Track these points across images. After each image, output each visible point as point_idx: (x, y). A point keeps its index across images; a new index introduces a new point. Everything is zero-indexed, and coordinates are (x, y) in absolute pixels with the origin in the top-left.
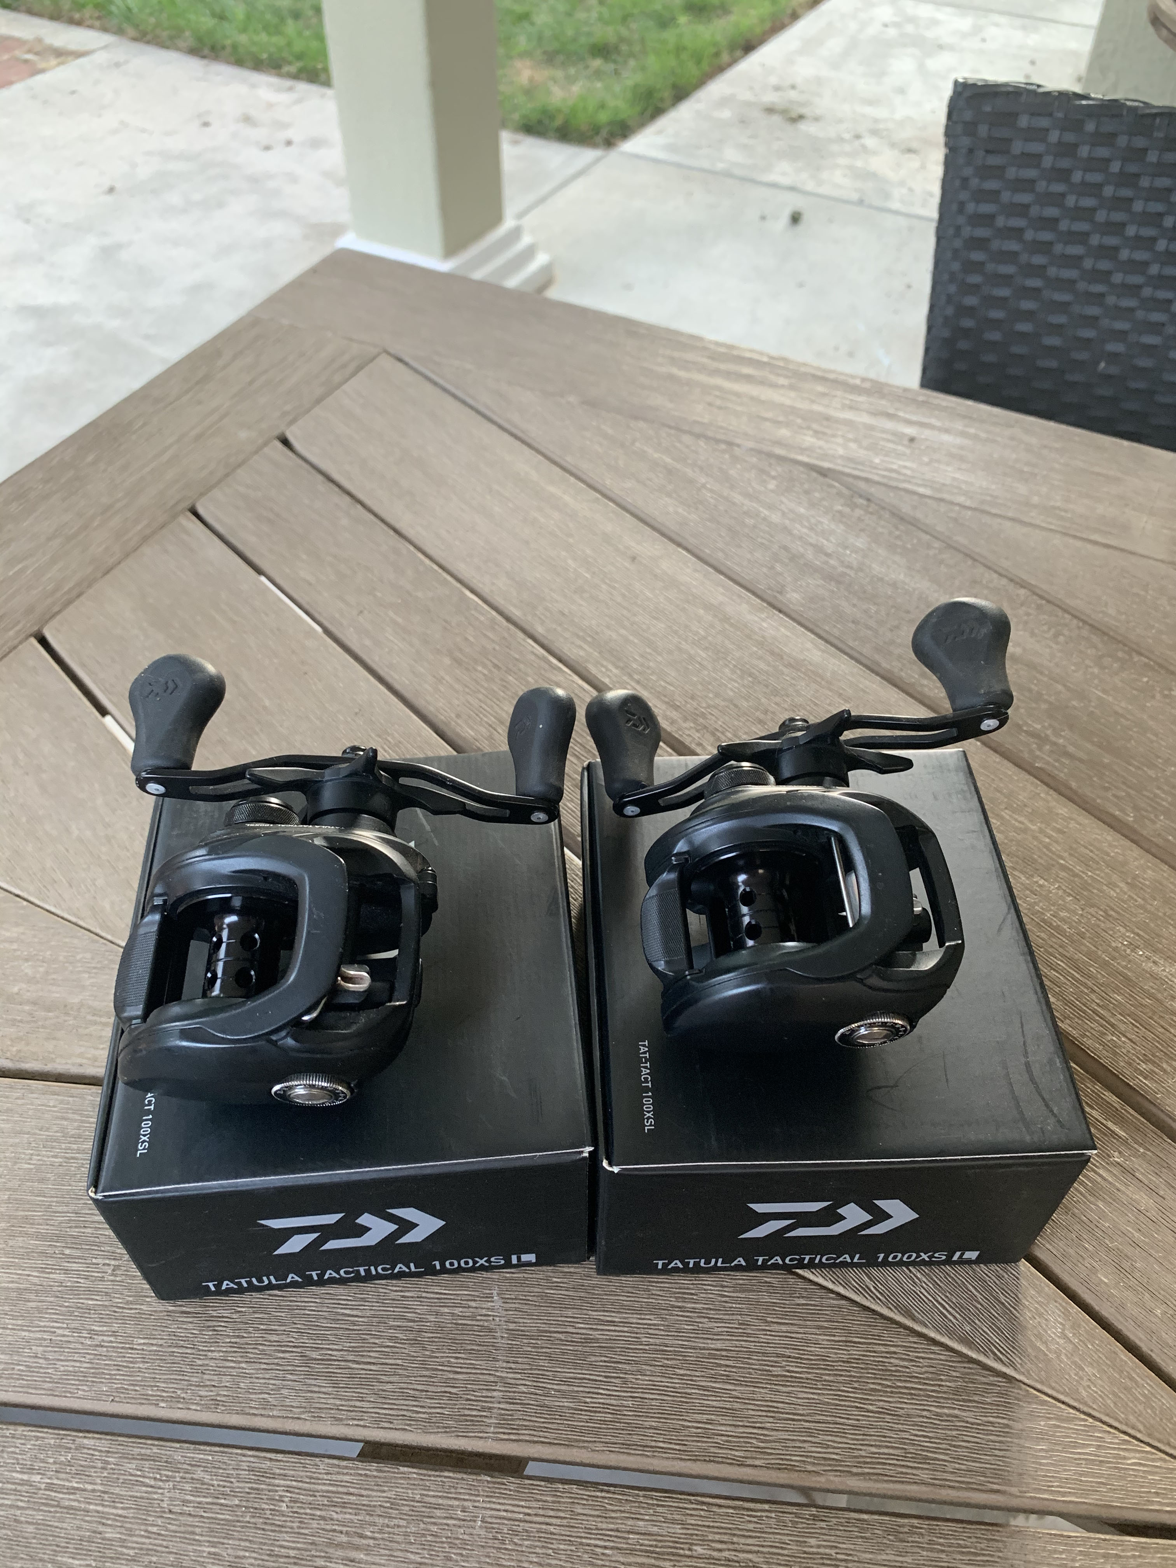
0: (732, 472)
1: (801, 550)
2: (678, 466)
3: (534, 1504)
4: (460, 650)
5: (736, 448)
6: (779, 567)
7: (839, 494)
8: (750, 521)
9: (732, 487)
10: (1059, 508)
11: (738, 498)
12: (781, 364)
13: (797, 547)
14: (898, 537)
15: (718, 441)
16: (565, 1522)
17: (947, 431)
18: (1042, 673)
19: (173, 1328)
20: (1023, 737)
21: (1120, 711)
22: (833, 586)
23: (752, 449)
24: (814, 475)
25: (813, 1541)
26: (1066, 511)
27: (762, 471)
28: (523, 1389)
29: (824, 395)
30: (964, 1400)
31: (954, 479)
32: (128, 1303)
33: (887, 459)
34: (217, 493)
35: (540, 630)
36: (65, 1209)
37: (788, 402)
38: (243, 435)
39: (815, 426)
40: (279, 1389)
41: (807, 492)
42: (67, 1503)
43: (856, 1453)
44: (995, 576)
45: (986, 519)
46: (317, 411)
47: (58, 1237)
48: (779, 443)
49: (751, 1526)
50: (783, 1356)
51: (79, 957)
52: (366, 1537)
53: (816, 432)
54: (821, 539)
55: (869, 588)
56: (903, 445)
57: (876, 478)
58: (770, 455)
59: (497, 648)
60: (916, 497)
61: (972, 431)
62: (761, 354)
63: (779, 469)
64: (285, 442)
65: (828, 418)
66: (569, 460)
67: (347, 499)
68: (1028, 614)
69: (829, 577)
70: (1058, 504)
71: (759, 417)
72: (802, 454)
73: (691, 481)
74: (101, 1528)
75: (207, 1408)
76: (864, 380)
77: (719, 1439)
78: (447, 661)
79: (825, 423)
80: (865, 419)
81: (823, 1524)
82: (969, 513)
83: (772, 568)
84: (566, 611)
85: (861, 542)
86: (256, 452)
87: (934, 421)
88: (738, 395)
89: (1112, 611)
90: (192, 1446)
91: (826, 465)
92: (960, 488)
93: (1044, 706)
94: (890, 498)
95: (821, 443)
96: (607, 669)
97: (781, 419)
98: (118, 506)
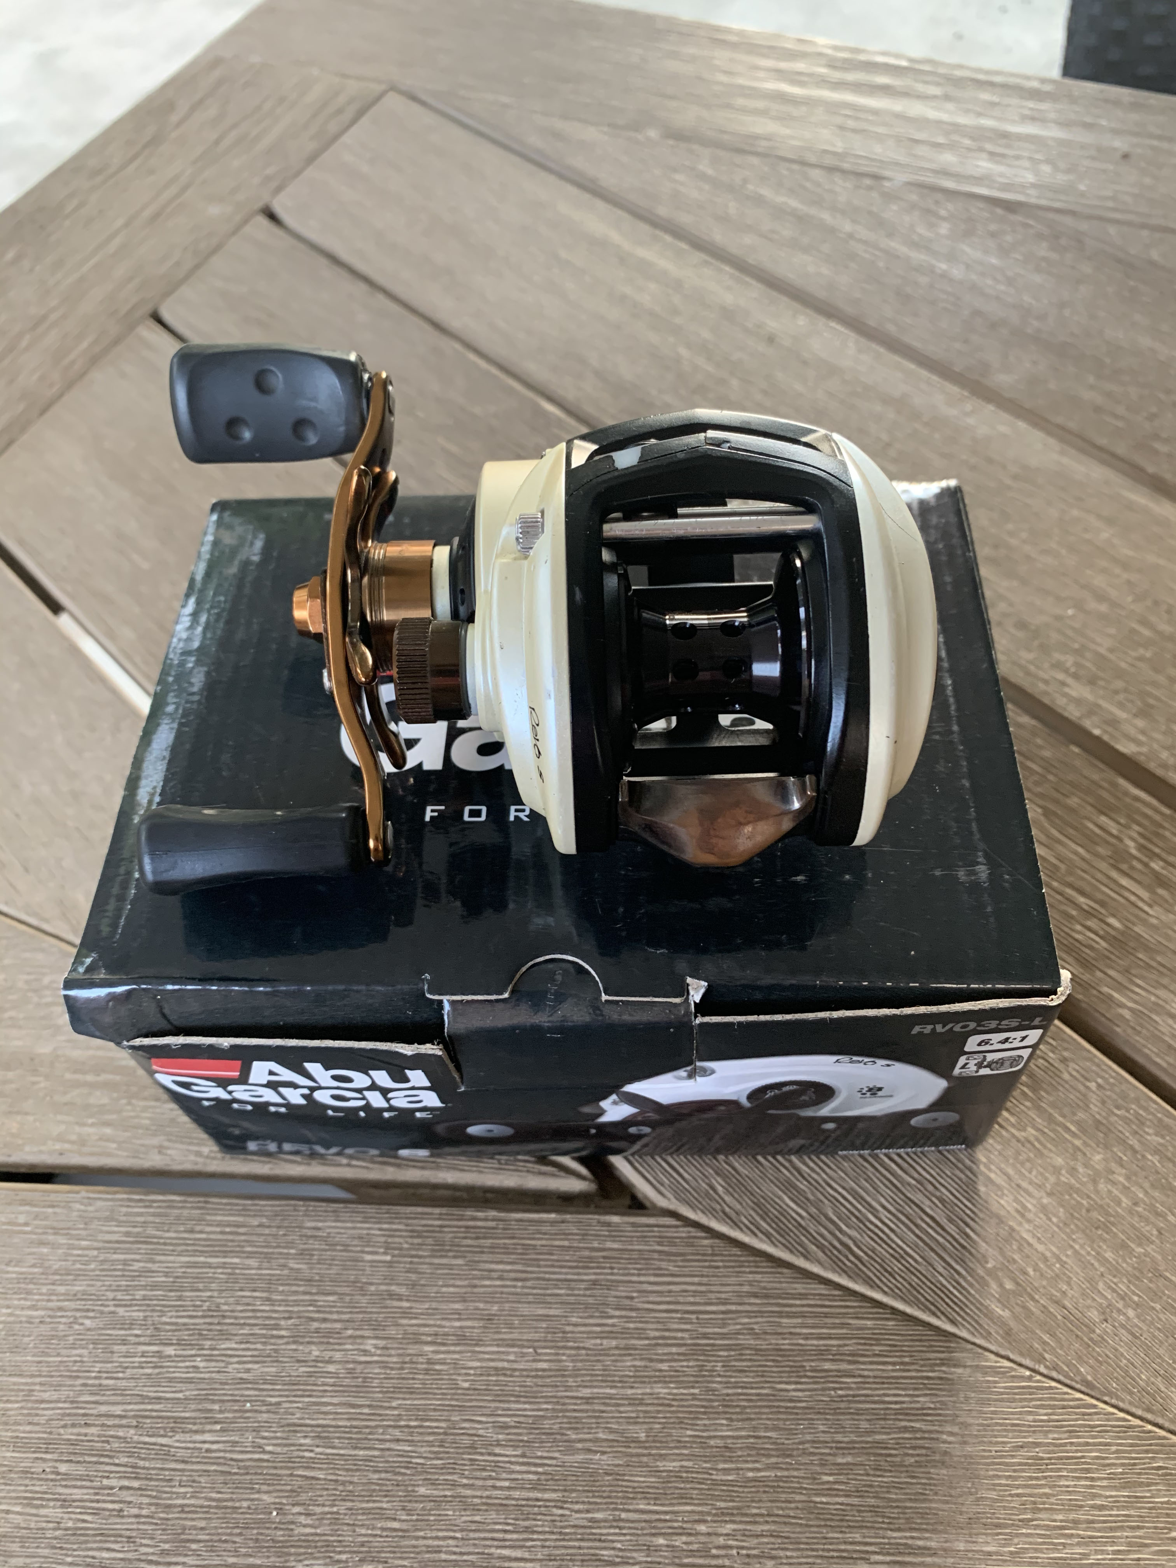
0: (886, 215)
1: (1001, 314)
2: (812, 211)
5: (886, 183)
6: (975, 340)
7: (1040, 236)
8: (924, 280)
9: (890, 235)
11: (901, 249)
12: (927, 68)
13: (994, 310)
14: (1132, 289)
15: (859, 175)
22: (1055, 361)
23: (908, 183)
24: (999, 211)
27: (928, 211)
29: (993, 104)
33: (1097, 183)
34: (185, 291)
37: (945, 117)
38: (214, 210)
39: (989, 147)
41: (993, 235)
46: (310, 172)
48: (943, 172)
53: (992, 154)
54: (1025, 297)
55: (1107, 361)
56: (1116, 164)
57: (1087, 211)
58: (934, 189)
62: (897, 56)
63: (950, 206)
64: (272, 216)
65: (1005, 135)
66: (662, 211)
67: (363, 287)
69: (1049, 349)
71: (909, 139)
72: (977, 184)
73: (832, 230)
79: (1002, 142)
80: (1056, 132)
83: (967, 341)
86: (235, 232)
88: (876, 112)
94: (1106, 234)
95: (1001, 169)
97: (941, 140)
98: (53, 317)
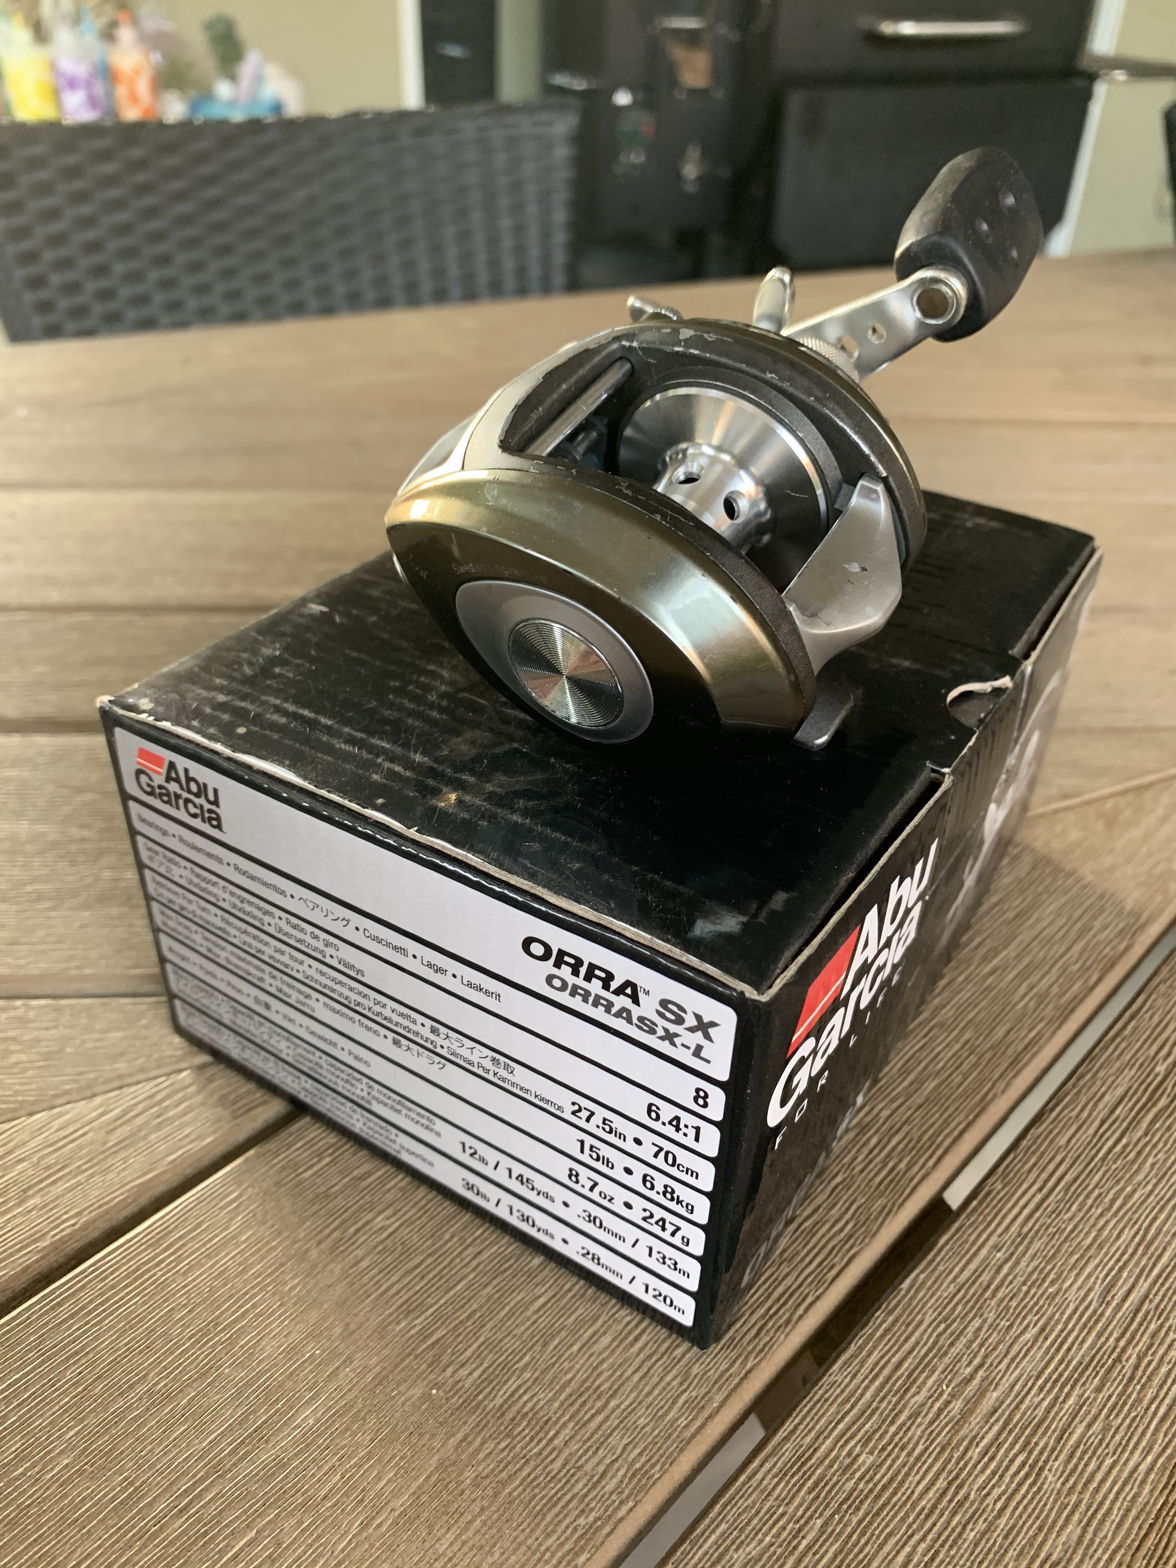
52: (972, 1377)
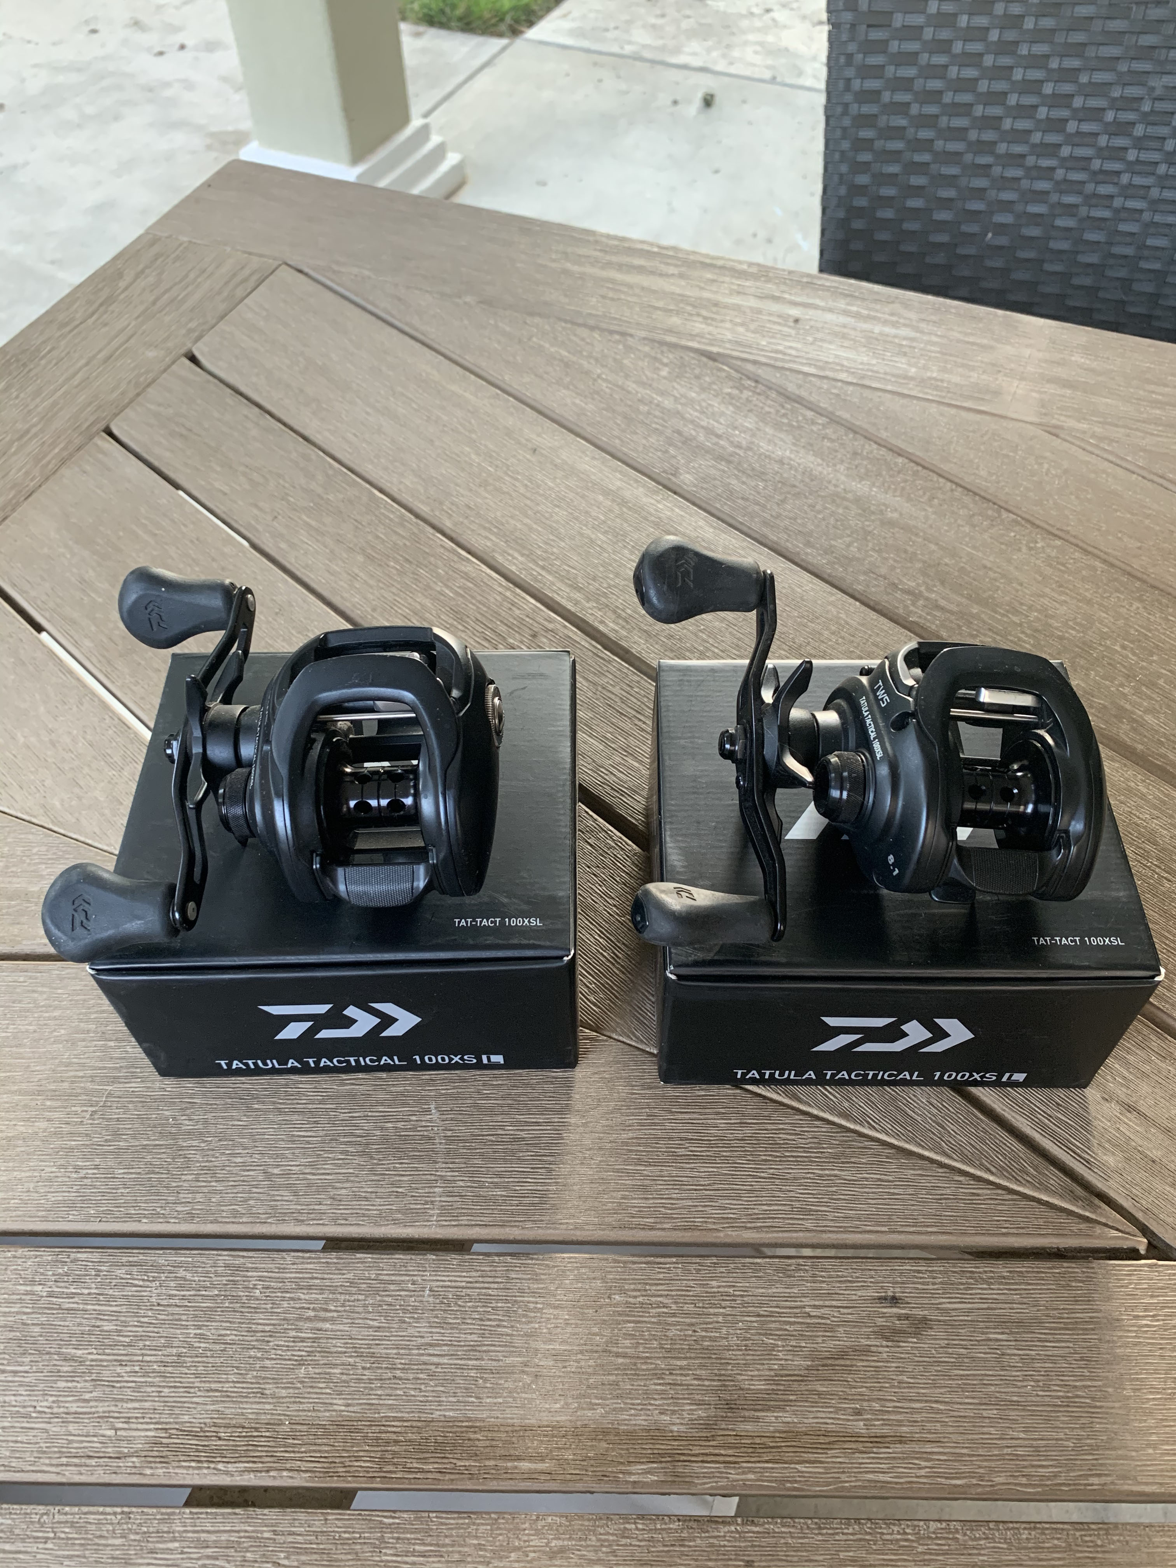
0: (625, 362)
1: (693, 433)
2: (574, 359)
3: (474, 1274)
4: (373, 547)
5: (629, 338)
6: (672, 451)
7: (729, 377)
8: (644, 408)
9: (627, 376)
10: (935, 379)
11: (631, 386)
12: (671, 253)
13: (689, 430)
14: (784, 415)
15: (612, 332)
16: (501, 1286)
17: (830, 310)
18: (917, 535)
19: (149, 1158)
20: (898, 595)
21: (989, 565)
22: (723, 466)
23: (644, 339)
24: (704, 359)
25: (714, 1283)
26: (942, 381)
27: (655, 359)
28: (461, 1184)
29: (714, 281)
30: (843, 1163)
31: (837, 356)
32: (106, 1141)
33: (773, 340)
34: (129, 412)
35: (448, 524)
36: (43, 1068)
37: (678, 291)
38: (151, 354)
39: (704, 313)
40: (246, 1201)
41: (697, 377)
42: (67, 1306)
43: (750, 1212)
44: (875, 446)
45: (867, 393)
46: (221, 325)
47: (39, 1093)
48: (670, 331)
49: (661, 1276)
50: (687, 1139)
51: (35, 850)
52: (331, 1311)
53: (705, 318)
54: (711, 422)
55: (757, 466)
56: (789, 327)
57: (763, 360)
58: (662, 343)
59: (408, 543)
60: (801, 376)
61: (854, 309)
62: (652, 244)
63: (671, 356)
64: (193, 359)
65: (716, 304)
66: (469, 359)
67: (257, 410)
68: (905, 481)
69: (720, 458)
70: (935, 375)
71: (650, 306)
72: (692, 340)
73: (587, 373)
74: (99, 1323)
75: (185, 1220)
76: (750, 264)
77: (633, 1211)
78: (360, 558)
79: (714, 309)
80: (753, 302)
81: (723, 1270)
82: (851, 388)
83: (666, 452)
84: (472, 505)
85: (750, 422)
86: (165, 370)
87: (818, 302)
88: (630, 286)
89: (983, 473)
90: (173, 1252)
91: (715, 349)
92: (842, 366)
93: (919, 565)
94: (775, 378)
95: (711, 328)
96: (514, 558)
97: (672, 307)
98: (34, 430)
